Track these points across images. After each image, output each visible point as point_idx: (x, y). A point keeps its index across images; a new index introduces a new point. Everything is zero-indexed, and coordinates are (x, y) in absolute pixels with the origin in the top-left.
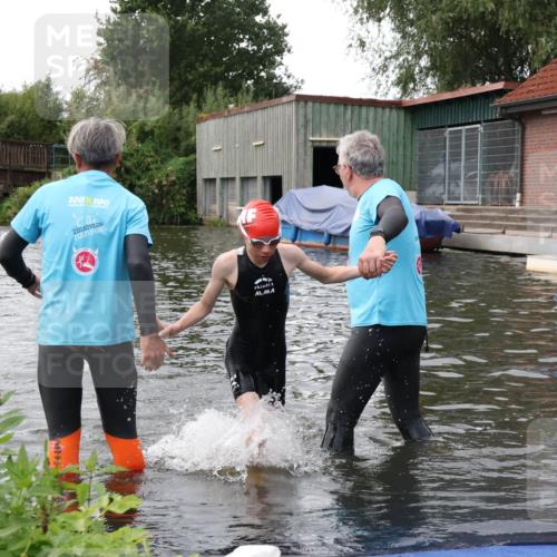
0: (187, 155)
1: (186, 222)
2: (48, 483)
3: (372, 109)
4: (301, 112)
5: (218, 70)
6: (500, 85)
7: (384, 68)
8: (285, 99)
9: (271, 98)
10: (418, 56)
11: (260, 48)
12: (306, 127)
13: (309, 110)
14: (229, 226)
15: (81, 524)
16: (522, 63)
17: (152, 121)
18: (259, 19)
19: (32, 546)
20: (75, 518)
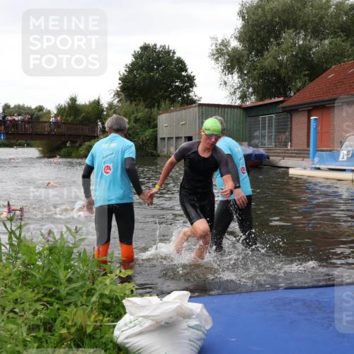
0: (153, 128)
1: (153, 156)
3: (229, 109)
4: (201, 110)
5: (167, 94)
6: (281, 99)
7: (235, 93)
8: (194, 105)
9: (188, 105)
10: (248, 88)
11: (184, 85)
13: (204, 110)
15: (108, 282)
16: (290, 90)
17: (140, 115)
18: (183, 73)
19: (88, 290)
20: (106, 279)
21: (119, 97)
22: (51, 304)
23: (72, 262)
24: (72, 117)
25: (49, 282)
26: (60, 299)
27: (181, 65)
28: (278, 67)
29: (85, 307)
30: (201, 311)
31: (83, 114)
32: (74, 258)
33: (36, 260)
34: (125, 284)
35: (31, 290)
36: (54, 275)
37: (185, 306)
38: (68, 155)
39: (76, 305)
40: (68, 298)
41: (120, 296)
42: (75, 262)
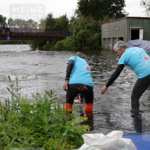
0: (99, 32)
1: (99, 49)
2: (64, 113)
4: (128, 21)
5: (107, 11)
8: (124, 18)
9: (120, 18)
11: (118, 6)
12: (129, 25)
13: (130, 20)
14: (109, 50)
15: (73, 124)
17: (90, 24)
19: (61, 129)
20: (71, 122)
21: (78, 13)
22: (39, 137)
23: (51, 112)
24: (50, 26)
25: (38, 124)
26: (44, 134)
29: (59, 139)
31: (56, 24)
32: (52, 110)
33: (30, 111)
34: (83, 125)
35: (27, 128)
36: (40, 120)
38: (48, 49)
39: (54, 138)
40: (49, 133)
41: (80, 133)
42: (53, 112)
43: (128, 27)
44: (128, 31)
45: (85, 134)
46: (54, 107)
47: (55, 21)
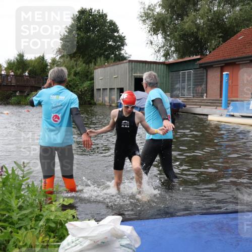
0: (91, 81)
1: (90, 104)
2: (42, 194)
3: (155, 65)
4: (130, 66)
5: (102, 51)
6: (199, 57)
7: (159, 51)
8: (125, 61)
9: (120, 61)
10: (171, 47)
11: (116, 44)
12: (132, 71)
13: (133, 65)
14: (105, 105)
15: (53, 209)
16: (206, 49)
17: (79, 69)
18: (116, 34)
19: (36, 216)
20: (51, 206)
21: (60, 53)
22: (5, 228)
23: (22, 193)
24: (21, 70)
25: (3, 210)
26: (12, 224)
27: (113, 27)
28: (195, 30)
29: (34, 230)
30: (131, 233)
31: (30, 68)
32: (24, 189)
34: (67, 210)
36: (7, 204)
37: (118, 228)
38: (18, 104)
39: (26, 229)
40: (19, 222)
41: (64, 221)
42: (25, 193)
43: (130, 75)
44: (130, 79)
45: (70, 221)
46: (27, 186)
47: (29, 63)
